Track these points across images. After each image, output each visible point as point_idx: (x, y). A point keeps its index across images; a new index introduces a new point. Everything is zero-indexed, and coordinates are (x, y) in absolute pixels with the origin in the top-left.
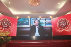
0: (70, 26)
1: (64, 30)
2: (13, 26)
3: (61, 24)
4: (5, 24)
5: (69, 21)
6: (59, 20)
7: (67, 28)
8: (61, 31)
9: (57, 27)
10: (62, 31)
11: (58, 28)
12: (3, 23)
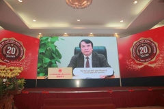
0: (159, 54)
1: (146, 64)
2: (30, 54)
3: (139, 51)
4: (10, 52)
5: (157, 44)
7: (154, 60)
8: (140, 67)
9: (130, 58)
10: (143, 66)
11: (133, 60)
12: (5, 48)
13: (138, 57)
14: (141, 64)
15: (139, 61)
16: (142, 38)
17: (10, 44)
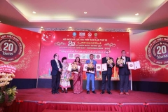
1: (163, 66)
3: (156, 51)
6: (151, 41)
8: (156, 70)
9: (145, 59)
10: (159, 69)
11: (148, 62)
13: (154, 58)
14: (157, 67)
15: (155, 63)
16: (160, 36)
17: (7, 39)
